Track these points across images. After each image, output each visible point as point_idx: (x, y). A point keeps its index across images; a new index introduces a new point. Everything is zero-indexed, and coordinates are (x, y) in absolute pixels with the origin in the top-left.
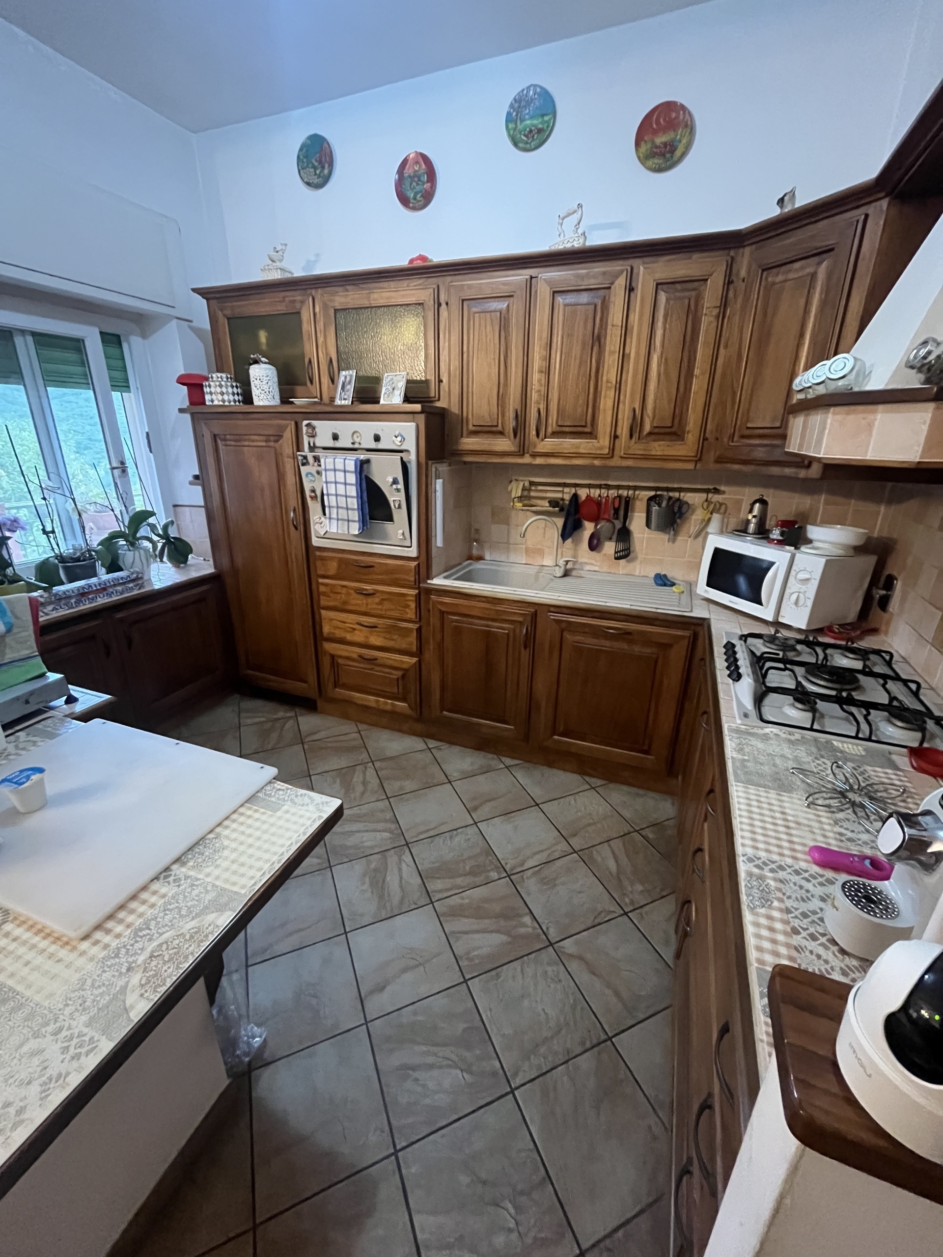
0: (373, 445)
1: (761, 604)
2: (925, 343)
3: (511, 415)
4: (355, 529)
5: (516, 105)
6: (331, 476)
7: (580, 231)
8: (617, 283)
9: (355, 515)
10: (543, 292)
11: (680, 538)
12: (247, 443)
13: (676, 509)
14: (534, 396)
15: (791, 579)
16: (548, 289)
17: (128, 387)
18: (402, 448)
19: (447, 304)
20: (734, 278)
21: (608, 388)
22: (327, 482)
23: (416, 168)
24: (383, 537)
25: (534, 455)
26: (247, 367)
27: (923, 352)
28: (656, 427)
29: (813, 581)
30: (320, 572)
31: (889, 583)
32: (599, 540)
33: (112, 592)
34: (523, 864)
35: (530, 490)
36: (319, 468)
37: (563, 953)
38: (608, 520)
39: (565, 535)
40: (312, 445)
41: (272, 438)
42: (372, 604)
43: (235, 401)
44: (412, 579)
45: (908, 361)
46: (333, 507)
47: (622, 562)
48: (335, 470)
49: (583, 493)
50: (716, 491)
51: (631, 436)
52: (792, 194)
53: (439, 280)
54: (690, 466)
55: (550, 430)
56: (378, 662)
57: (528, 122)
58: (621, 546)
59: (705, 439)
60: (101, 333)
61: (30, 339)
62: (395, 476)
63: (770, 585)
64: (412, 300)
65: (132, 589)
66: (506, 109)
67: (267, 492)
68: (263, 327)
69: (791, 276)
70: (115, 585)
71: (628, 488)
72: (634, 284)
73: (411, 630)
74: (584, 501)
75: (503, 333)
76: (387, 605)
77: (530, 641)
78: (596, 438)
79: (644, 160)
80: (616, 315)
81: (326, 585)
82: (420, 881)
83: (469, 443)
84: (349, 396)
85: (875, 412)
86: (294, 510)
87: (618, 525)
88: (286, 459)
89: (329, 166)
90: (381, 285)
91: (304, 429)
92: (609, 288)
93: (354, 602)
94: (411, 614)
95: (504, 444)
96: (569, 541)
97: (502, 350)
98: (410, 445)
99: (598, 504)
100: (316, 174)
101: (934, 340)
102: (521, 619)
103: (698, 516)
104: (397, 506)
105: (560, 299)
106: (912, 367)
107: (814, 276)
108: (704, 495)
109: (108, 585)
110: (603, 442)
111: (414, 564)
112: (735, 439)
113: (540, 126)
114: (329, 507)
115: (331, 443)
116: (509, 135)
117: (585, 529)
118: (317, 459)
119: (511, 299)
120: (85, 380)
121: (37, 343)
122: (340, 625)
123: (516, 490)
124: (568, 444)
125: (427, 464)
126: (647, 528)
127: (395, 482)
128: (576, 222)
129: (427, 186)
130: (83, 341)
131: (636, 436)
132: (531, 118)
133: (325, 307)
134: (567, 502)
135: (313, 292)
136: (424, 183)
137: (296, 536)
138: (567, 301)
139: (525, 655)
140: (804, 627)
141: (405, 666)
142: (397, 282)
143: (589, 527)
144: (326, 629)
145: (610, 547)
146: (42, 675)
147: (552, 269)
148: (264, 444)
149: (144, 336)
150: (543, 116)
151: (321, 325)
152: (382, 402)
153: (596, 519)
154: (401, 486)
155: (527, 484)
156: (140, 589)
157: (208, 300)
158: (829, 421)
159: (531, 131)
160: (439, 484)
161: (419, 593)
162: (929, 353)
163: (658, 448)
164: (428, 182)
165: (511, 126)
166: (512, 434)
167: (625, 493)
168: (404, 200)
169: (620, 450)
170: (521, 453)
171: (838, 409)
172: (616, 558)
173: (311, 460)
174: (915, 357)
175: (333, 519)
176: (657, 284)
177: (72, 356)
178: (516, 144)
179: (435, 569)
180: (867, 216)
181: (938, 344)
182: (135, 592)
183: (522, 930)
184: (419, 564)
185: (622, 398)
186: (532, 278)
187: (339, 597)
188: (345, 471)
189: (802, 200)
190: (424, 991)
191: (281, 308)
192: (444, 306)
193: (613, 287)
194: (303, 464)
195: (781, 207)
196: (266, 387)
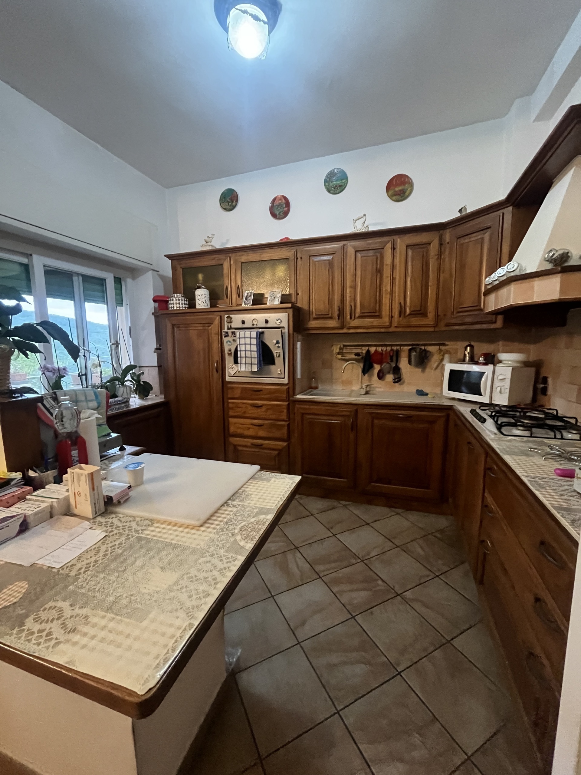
0: (264, 325)
1: (481, 395)
2: (551, 251)
3: (336, 309)
4: (255, 369)
5: (329, 176)
6: (243, 341)
7: (365, 225)
8: (387, 245)
9: (255, 361)
10: (350, 251)
11: (427, 370)
12: (191, 328)
13: (423, 355)
14: (348, 299)
15: (495, 380)
16: (353, 250)
17: (122, 304)
18: (281, 326)
19: (301, 258)
20: (443, 242)
21: (386, 294)
22: (240, 344)
23: (280, 202)
24: (268, 374)
25: (349, 328)
26: (194, 290)
27: (551, 255)
28: (413, 311)
29: (507, 380)
30: (229, 396)
31: (545, 380)
32: (383, 374)
33: (113, 409)
34: (368, 555)
35: (343, 349)
36: (234, 338)
37: (406, 598)
38: (388, 363)
39: (365, 372)
40: (229, 327)
41: (207, 325)
42: (260, 412)
43: (185, 307)
44: (285, 396)
45: (545, 258)
46: (243, 357)
47: (397, 384)
48: (245, 338)
49: (373, 349)
50: (444, 345)
51: (400, 316)
52: (465, 207)
53: (298, 248)
54: (432, 329)
55: (357, 315)
56: (264, 446)
57: (335, 183)
58: (396, 376)
59: (438, 316)
60: (115, 277)
61: (81, 278)
62: (278, 340)
63: (485, 384)
64: (283, 257)
65: (123, 408)
66: (324, 177)
67: (202, 353)
68: (201, 272)
69: (472, 239)
70: (115, 405)
71: (397, 345)
72: (395, 247)
73: (283, 426)
74: (373, 353)
75: (330, 270)
76: (270, 412)
77: (354, 426)
78: (381, 318)
79: (391, 197)
80: (388, 260)
81: (233, 403)
82: (309, 566)
83: (313, 324)
84: (250, 302)
85: (534, 281)
86: (217, 362)
87: (393, 365)
88: (213, 335)
89: (236, 202)
90: (266, 251)
91: (226, 319)
92: (383, 248)
93: (250, 412)
94: (284, 416)
95: (332, 323)
96: (366, 375)
97: (330, 278)
98: (285, 324)
99: (381, 354)
100: (229, 205)
101: (555, 249)
102: (349, 414)
103: (436, 358)
104: (278, 356)
105: (359, 255)
106: (547, 261)
107: (483, 239)
108: (438, 347)
109: (112, 404)
110: (386, 319)
111: (286, 387)
112: (454, 314)
113: (340, 184)
114: (241, 357)
115: (241, 326)
116: (326, 188)
117: (374, 369)
118: (233, 333)
119: (334, 255)
120: (103, 299)
121: (84, 281)
122: (240, 426)
123: (336, 349)
124: (368, 321)
125: (293, 334)
126: (409, 365)
127: (278, 342)
128: (363, 221)
129: (286, 209)
130: (105, 280)
131: (402, 316)
132: (336, 181)
133: (236, 261)
134: (364, 355)
135: (230, 255)
136: (284, 208)
137: (216, 376)
138: (362, 255)
139: (352, 436)
140: (506, 404)
141: (280, 448)
142: (276, 249)
143: (377, 368)
144: (232, 429)
145: (390, 377)
146: (109, 435)
147: (353, 241)
148: (202, 328)
149: (134, 278)
150: (342, 180)
151: (233, 271)
152: (268, 304)
153: (380, 363)
154: (280, 345)
155: (342, 346)
156: (127, 408)
157: (171, 260)
158: (512, 288)
159: (336, 186)
160: (299, 344)
161: (289, 405)
162: (554, 254)
163: (415, 321)
164: (286, 207)
165: (326, 184)
166: (337, 317)
167: (395, 348)
168: (274, 215)
169: (395, 324)
170: (342, 328)
171: (515, 283)
172: (394, 382)
173: (230, 334)
174: (548, 256)
175: (242, 363)
176: (407, 246)
177: (98, 287)
178: (329, 191)
179: (297, 390)
180: (503, 214)
181: (557, 251)
182: (125, 409)
183: (379, 588)
184: (288, 388)
185: (393, 298)
186: (344, 245)
187: (240, 409)
188: (251, 338)
189: (469, 210)
190: (329, 624)
191: (213, 263)
192: (299, 259)
193: (385, 248)
194: (225, 336)
195: (461, 213)
196: (204, 300)
